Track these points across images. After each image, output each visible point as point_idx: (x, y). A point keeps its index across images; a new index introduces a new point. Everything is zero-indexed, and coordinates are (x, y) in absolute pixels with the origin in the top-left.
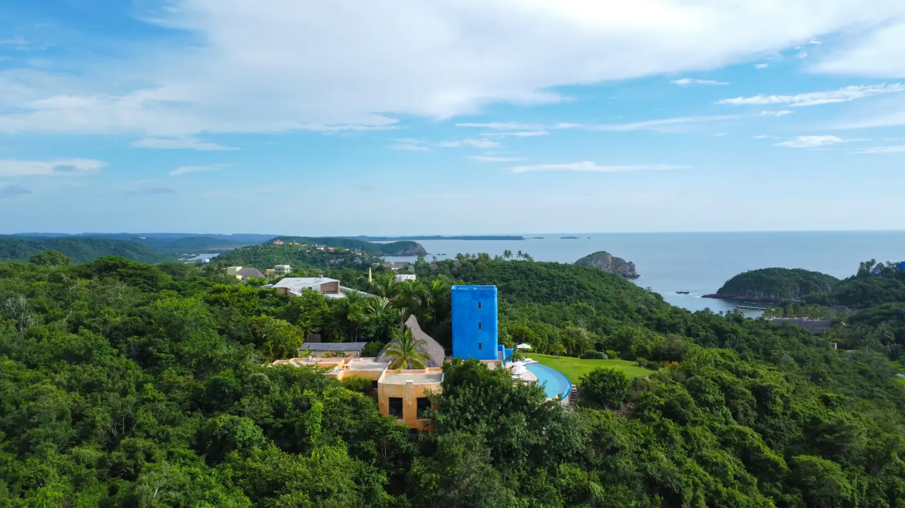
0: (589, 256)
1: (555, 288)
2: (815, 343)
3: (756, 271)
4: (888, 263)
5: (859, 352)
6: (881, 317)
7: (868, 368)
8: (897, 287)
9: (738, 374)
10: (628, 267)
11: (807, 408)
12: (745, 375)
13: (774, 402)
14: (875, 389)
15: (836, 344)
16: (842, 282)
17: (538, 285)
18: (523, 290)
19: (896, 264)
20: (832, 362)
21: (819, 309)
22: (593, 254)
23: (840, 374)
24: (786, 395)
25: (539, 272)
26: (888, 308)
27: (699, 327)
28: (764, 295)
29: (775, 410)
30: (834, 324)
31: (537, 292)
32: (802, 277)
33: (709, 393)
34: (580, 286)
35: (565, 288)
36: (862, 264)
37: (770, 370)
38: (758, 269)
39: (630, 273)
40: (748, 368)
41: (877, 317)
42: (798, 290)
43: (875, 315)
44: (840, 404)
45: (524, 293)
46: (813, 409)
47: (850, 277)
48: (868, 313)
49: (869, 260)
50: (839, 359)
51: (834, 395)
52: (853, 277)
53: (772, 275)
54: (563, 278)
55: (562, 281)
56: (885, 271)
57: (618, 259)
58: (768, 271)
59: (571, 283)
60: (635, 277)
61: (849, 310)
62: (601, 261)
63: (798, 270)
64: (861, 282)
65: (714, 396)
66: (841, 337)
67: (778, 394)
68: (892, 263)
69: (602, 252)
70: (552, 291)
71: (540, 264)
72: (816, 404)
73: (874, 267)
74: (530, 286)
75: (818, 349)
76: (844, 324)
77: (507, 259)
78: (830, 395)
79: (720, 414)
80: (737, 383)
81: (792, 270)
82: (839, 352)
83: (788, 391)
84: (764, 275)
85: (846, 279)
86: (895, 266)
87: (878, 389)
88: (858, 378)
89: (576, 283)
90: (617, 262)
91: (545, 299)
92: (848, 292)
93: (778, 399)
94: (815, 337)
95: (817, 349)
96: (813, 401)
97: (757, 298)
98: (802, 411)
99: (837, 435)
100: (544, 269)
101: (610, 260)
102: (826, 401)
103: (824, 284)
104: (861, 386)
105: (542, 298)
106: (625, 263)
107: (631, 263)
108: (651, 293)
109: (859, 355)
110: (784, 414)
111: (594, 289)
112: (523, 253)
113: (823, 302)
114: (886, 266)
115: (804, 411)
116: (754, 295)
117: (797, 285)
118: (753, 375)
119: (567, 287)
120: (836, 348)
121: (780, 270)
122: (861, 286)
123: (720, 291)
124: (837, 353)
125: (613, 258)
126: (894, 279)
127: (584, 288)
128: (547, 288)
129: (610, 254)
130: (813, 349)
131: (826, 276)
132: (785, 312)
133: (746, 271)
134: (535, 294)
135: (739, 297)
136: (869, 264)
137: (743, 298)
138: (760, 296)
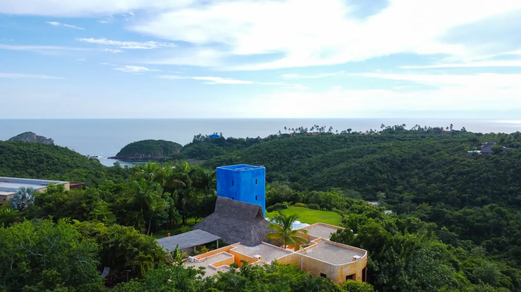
0: (19, 135)
1: (29, 159)
3: (139, 142)
4: (206, 135)
6: (218, 163)
8: (214, 148)
10: (49, 142)
16: (184, 147)
17: (13, 158)
22: (22, 134)
25: (11, 149)
26: (219, 158)
28: (145, 156)
31: (14, 163)
32: (163, 144)
34: (47, 157)
35: (36, 159)
36: (195, 136)
38: (139, 141)
41: (216, 163)
42: (162, 152)
43: (215, 163)
47: (189, 143)
48: (211, 162)
49: (198, 134)
52: (191, 144)
53: (148, 144)
55: (33, 154)
56: (206, 140)
57: (41, 137)
58: (145, 142)
59: (40, 155)
62: (29, 139)
63: (161, 141)
64: (196, 146)
69: (29, 132)
70: (27, 162)
73: (200, 137)
74: (6, 159)
81: (158, 141)
84: (144, 144)
85: (187, 144)
86: (209, 137)
89: (43, 155)
90: (40, 139)
91: (22, 168)
92: (192, 151)
97: (141, 157)
101: (35, 138)
103: (175, 147)
105: (20, 167)
106: (46, 139)
107: (50, 139)
114: (205, 137)
116: (139, 156)
117: (161, 149)
119: (37, 158)
121: (151, 140)
122: (197, 148)
123: (118, 154)
125: (37, 136)
126: (211, 144)
127: (51, 158)
128: (21, 160)
129: (35, 134)
131: (175, 143)
133: (133, 142)
134: (12, 165)
135: (130, 158)
136: (198, 136)
137: (133, 158)
138: (142, 156)
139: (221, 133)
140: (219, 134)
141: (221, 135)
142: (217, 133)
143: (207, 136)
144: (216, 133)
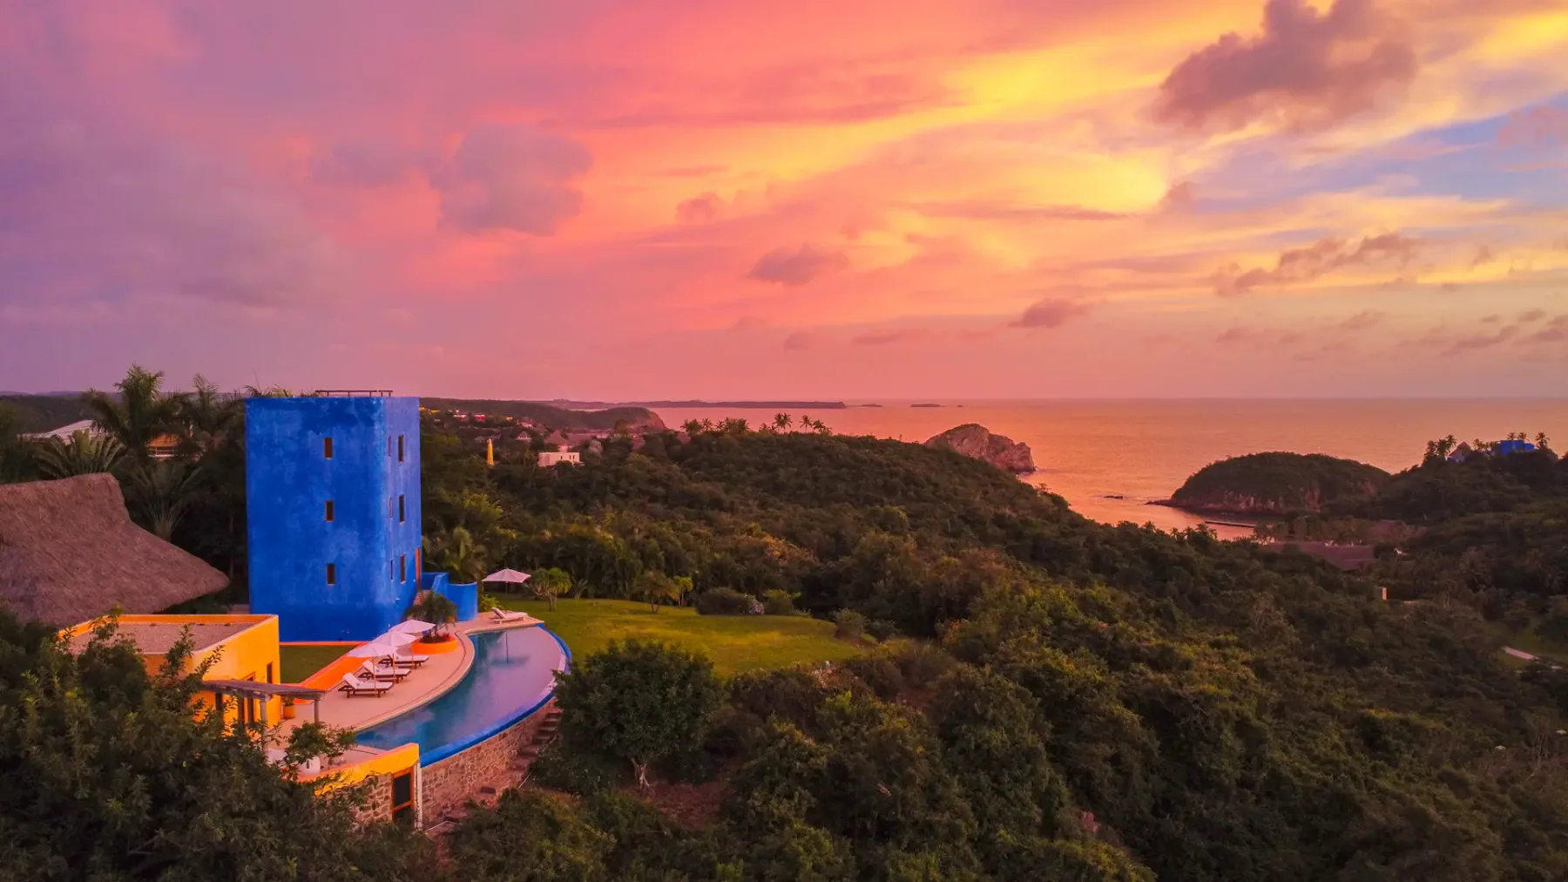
0: (948, 432)
1: (863, 482)
2: (1345, 585)
3: (1243, 458)
4: (1478, 442)
5: (1430, 604)
6: (1467, 538)
7: (1447, 634)
8: (1494, 486)
9: (1116, 657)
10: (1019, 453)
11: (1315, 759)
12: (1138, 660)
13: (1217, 746)
14: (1462, 677)
15: (1384, 590)
16: (1396, 477)
17: (831, 476)
18: (802, 487)
19: (1491, 444)
20: (1377, 624)
21: (1354, 524)
23: (1394, 647)
24: (1255, 722)
25: (834, 454)
26: (1479, 522)
27: (1117, 552)
28: (1255, 501)
29: (1217, 772)
30: (1383, 551)
31: (828, 489)
32: (1325, 468)
33: (994, 723)
35: (881, 483)
36: (1431, 444)
37: (1216, 644)
38: (1247, 454)
39: (1022, 464)
40: (1150, 638)
41: (1459, 539)
42: (1317, 491)
43: (1455, 535)
44: (1410, 742)
45: (804, 492)
46: (1331, 762)
47: (1409, 469)
48: (1443, 533)
49: (1444, 437)
50: (1392, 618)
51: (1393, 715)
52: (1415, 470)
53: (1271, 464)
54: (880, 465)
55: (877, 469)
56: (1471, 458)
57: (999, 438)
58: (1263, 458)
59: (893, 474)
60: (1030, 470)
61: (1408, 527)
62: (970, 440)
63: (1317, 457)
64: (1429, 478)
65: (1009, 731)
66: (1396, 576)
67: (1227, 719)
68: (1485, 443)
69: (972, 425)
71: (840, 438)
72: (1342, 744)
73: (1453, 449)
75: (1353, 599)
76: (1399, 552)
77: (781, 431)
78: (1381, 716)
79: (1026, 793)
80: (1100, 686)
81: (1308, 457)
82: (1391, 604)
83: (1261, 709)
84: (1257, 466)
85: (1402, 473)
86: (1489, 449)
87: (1467, 677)
88: (1430, 655)
90: (999, 444)
92: (1406, 495)
93: (1228, 736)
94: (1345, 576)
95: (1349, 597)
96: (1331, 737)
97: (1243, 506)
98: (1299, 774)
99: (1408, 862)
100: (845, 447)
101: (986, 440)
102: (1372, 737)
103: (1364, 481)
104: (1436, 672)
106: (1013, 445)
107: (1023, 445)
108: (1045, 494)
109: (1431, 610)
110: (1243, 783)
111: (936, 485)
112: (812, 421)
113: (1360, 512)
114: (1473, 448)
115: (1305, 770)
116: (1238, 502)
117: (1315, 483)
118: (1162, 661)
120: (1384, 597)
121: (1285, 455)
122: (1428, 485)
123: (1178, 494)
124: (1387, 607)
125: (991, 437)
126: (1488, 472)
129: (986, 429)
130: (1341, 599)
131: (1368, 466)
132: (1292, 532)
133: (1226, 459)
135: (1211, 505)
136: (1443, 445)
137: (1219, 506)
138: (1248, 503)
139: (1542, 435)
140: (1531, 440)
141: (1541, 443)
142: (1523, 436)
143: (1480, 445)
144: (1517, 435)
